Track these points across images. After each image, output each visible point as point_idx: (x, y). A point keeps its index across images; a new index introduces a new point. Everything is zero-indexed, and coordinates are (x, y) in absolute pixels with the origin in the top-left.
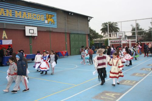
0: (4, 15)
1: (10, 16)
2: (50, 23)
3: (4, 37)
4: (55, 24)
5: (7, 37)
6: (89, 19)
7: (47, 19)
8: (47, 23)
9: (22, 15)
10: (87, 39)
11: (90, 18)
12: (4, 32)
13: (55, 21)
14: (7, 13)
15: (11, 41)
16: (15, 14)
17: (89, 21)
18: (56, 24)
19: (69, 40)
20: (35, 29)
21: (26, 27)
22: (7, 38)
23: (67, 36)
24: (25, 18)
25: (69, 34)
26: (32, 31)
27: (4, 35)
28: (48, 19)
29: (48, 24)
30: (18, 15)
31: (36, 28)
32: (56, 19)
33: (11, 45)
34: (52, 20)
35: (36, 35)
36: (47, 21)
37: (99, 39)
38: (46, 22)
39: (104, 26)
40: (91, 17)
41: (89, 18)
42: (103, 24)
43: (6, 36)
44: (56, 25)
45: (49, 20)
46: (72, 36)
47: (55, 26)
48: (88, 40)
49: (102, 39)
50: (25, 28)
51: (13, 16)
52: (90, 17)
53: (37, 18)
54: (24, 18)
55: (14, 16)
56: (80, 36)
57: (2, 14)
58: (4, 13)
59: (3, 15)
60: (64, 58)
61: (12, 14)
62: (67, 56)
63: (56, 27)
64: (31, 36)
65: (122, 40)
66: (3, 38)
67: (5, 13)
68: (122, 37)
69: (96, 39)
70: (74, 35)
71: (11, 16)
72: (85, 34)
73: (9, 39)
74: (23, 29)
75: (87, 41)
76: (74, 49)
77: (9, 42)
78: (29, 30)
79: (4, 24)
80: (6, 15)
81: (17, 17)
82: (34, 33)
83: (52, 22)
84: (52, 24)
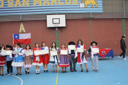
0: (20, 6)
1: (26, 6)
2: (90, 7)
3: (22, 30)
4: (99, 7)
9: (43, 2)
12: (22, 25)
13: (98, 2)
14: (24, 3)
16: (33, 2)
18: (101, 7)
22: (24, 31)
24: (47, 5)
27: (22, 28)
28: (86, 2)
29: (85, 8)
30: (37, 3)
36: (83, 4)
38: (82, 5)
43: (23, 29)
44: (102, 9)
47: (100, 9)
50: (46, 17)
51: (30, 5)
53: (66, 2)
54: (45, 5)
55: (32, 5)
57: (18, 5)
58: (20, 4)
59: (18, 7)
61: (30, 3)
63: (102, 11)
66: (20, 31)
67: (22, 3)
71: (28, 5)
73: (27, 32)
74: (44, 19)
77: (27, 36)
78: (53, 19)
79: (20, 16)
80: (22, 5)
81: (36, 6)
82: (59, 23)
83: (92, 5)
84: (93, 8)
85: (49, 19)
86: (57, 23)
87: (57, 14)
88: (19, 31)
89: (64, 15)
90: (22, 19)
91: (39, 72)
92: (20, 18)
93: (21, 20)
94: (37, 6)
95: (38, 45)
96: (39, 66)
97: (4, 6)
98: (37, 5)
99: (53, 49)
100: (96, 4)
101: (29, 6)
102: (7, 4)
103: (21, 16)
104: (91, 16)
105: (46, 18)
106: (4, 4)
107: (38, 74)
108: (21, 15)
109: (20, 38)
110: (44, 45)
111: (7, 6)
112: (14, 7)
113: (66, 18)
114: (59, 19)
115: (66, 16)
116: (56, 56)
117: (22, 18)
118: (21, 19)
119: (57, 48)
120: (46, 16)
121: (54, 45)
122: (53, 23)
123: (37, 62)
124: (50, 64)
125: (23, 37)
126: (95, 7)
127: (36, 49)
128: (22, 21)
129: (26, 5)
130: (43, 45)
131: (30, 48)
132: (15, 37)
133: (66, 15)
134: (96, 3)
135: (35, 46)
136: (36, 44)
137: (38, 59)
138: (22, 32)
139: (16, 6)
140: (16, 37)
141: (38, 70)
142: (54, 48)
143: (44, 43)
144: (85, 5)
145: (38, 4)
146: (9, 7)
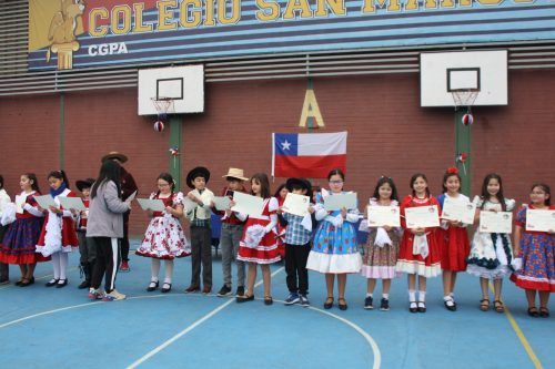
0: (306, 16)
1: (333, 16)
3: (311, 119)
5: (325, 119)
12: (310, 97)
15: (343, 135)
21: (424, 56)
22: (321, 123)
24: (423, 9)
27: (310, 108)
30: (380, 1)
33: (342, 157)
35: (503, 99)
43: (317, 114)
50: (418, 62)
51: (349, 9)
55: (358, 9)
57: (297, 13)
58: (304, 6)
59: (299, 18)
66: (302, 123)
67: (312, 3)
71: (339, 12)
73: (329, 129)
74: (408, 69)
77: (331, 144)
78: (449, 71)
79: (305, 56)
80: (313, 12)
81: (373, 14)
82: (478, 89)
85: (433, 69)
86: (472, 90)
87: (467, 48)
88: (298, 122)
89: (503, 54)
90: (310, 72)
91: (421, 305)
92: (305, 67)
93: (308, 75)
94: (381, 12)
95: (424, 185)
96: (422, 279)
97: (243, 18)
98: (378, 7)
99: (489, 205)
101: (344, 15)
102: (254, 8)
103: (308, 58)
105: (419, 68)
106: (243, 9)
107: (419, 310)
108: (311, 55)
109: (301, 152)
110: (453, 188)
111: (253, 17)
112: (282, 20)
113: (509, 64)
114: (476, 72)
115: (513, 55)
116: (502, 235)
117: (311, 67)
118: (308, 69)
119: (510, 203)
120: (415, 59)
121: (493, 186)
122: (449, 90)
123: (417, 258)
124: (472, 270)
125: (313, 145)
127: (415, 200)
128: (310, 79)
129: (330, 12)
130: (448, 185)
131: (393, 197)
132: (279, 148)
133: (509, 52)
135: (412, 187)
136: (413, 180)
137: (421, 246)
138: (310, 125)
139: (289, 17)
140: (286, 145)
141: (417, 296)
142: (494, 199)
143: (454, 178)
145: (384, 7)
146: (262, 19)
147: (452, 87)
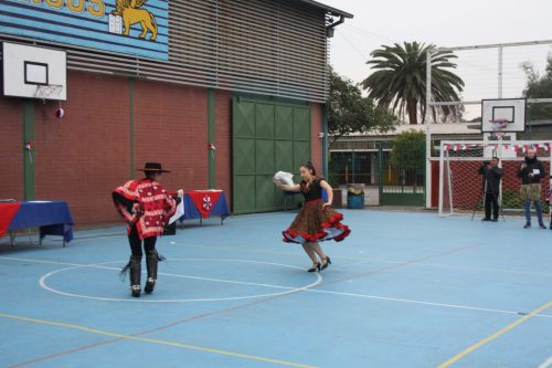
2: (136, 34)
4: (160, 39)
6: (328, 24)
7: (117, 10)
8: (119, 30)
10: (313, 130)
11: (336, 19)
13: (159, 21)
17: (329, 31)
18: (166, 40)
19: (224, 128)
20: (57, 61)
21: (7, 46)
23: (218, 109)
25: (230, 98)
26: (36, 74)
29: (123, 35)
31: (62, 55)
32: (166, 14)
34: (142, 15)
35: (62, 95)
36: (118, 19)
37: (374, 132)
38: (115, 24)
39: (382, 64)
40: (343, 15)
41: (329, 16)
42: (377, 53)
44: (166, 48)
45: (132, 15)
46: (243, 109)
47: (159, 51)
48: (322, 135)
49: (390, 133)
50: (2, 50)
52: (336, 13)
56: (284, 112)
60: (200, 225)
62: (217, 220)
63: (165, 57)
64: (35, 102)
65: (485, 141)
68: (511, 127)
69: (357, 133)
70: (251, 106)
72: (307, 103)
75: (313, 143)
76: (251, 179)
78: (26, 63)
82: (47, 84)
83: (143, 31)
84: (143, 39)
86: (43, 84)
87: (37, 43)
100: (152, 29)
104: (137, 71)
105: (2, 56)
113: (68, 64)
114: (45, 68)
115: (70, 57)
122: (26, 82)
126: (148, 36)
133: (68, 54)
134: (153, 25)
144: (124, 27)
147: (28, 80)
